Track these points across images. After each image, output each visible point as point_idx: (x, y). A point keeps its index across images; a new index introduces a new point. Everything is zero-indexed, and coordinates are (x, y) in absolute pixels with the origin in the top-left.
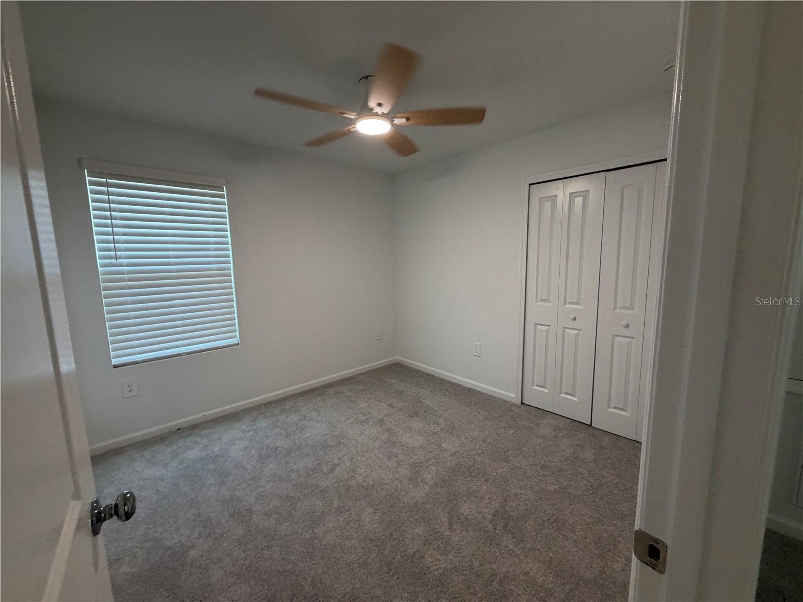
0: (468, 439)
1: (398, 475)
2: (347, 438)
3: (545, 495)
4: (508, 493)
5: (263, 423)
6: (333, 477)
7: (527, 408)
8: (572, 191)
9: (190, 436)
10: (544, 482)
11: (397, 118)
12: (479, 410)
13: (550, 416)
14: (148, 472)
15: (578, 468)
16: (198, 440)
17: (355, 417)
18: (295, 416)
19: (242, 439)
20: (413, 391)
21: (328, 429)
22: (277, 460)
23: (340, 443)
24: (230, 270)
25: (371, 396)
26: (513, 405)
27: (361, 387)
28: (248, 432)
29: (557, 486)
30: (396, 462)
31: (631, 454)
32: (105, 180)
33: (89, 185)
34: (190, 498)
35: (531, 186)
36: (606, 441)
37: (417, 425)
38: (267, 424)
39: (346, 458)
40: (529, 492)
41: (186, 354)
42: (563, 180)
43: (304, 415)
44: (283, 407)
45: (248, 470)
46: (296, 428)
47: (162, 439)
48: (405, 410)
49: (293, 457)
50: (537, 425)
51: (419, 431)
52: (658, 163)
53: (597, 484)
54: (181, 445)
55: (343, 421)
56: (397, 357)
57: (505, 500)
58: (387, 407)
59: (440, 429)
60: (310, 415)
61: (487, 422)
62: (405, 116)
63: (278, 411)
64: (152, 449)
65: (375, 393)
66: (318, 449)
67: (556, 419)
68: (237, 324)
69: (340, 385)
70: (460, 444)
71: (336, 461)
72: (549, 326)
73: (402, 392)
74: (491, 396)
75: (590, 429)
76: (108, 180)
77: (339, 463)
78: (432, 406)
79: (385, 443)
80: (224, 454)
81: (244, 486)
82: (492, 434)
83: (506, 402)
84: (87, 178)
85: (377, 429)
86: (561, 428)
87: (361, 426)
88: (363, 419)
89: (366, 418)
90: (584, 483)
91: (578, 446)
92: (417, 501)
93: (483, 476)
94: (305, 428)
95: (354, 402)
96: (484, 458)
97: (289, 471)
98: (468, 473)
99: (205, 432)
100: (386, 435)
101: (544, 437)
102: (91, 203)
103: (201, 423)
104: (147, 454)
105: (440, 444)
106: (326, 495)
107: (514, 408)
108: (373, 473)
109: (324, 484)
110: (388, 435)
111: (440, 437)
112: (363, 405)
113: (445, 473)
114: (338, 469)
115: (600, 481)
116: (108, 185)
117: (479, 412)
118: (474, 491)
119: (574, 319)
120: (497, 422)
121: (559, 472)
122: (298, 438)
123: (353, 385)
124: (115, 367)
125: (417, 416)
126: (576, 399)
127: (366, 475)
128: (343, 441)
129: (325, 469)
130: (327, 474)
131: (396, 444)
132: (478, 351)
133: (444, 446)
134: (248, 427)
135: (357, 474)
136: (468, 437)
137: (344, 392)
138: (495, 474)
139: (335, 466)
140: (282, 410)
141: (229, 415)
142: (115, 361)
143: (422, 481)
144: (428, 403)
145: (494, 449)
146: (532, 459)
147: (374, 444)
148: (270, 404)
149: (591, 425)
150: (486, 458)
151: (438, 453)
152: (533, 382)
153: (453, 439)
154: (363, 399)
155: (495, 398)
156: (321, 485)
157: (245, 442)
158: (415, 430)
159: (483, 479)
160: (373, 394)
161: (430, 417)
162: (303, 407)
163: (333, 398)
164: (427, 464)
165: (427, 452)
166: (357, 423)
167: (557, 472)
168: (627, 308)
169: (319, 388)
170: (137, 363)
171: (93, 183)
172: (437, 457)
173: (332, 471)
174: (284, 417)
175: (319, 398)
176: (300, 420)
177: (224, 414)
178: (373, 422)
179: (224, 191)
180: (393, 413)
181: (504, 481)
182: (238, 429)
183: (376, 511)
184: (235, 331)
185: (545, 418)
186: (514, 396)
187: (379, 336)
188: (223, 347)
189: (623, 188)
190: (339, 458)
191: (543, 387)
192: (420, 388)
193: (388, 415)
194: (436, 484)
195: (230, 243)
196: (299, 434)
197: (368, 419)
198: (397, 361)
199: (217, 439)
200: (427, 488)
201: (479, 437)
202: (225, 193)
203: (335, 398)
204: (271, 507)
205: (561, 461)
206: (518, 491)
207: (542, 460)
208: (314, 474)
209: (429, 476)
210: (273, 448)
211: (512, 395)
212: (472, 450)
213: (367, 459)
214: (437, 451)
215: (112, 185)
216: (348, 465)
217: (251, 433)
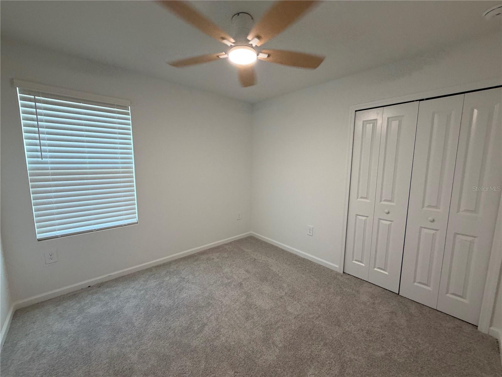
0: (306, 303)
1: (254, 337)
2: (215, 299)
3: (375, 362)
4: (344, 358)
5: (152, 283)
6: (202, 336)
7: (348, 276)
8: (390, 116)
9: (96, 293)
10: (372, 348)
11: (261, 52)
12: (312, 277)
13: (366, 284)
14: (57, 326)
15: (396, 335)
16: (102, 297)
17: (221, 280)
18: (177, 278)
19: (135, 297)
20: (263, 259)
21: (200, 290)
22: (159, 318)
23: (209, 304)
24: (133, 168)
25: (233, 263)
26: (337, 274)
27: (226, 255)
28: (141, 290)
29: (383, 353)
30: (252, 324)
31: (436, 322)
32: (33, 97)
33: (20, 100)
34: (85, 354)
35: (356, 112)
36: (413, 309)
37: (267, 288)
38: (155, 284)
39: (213, 318)
40: (360, 358)
41: (97, 231)
42: (383, 107)
43: (183, 277)
44: (168, 270)
45: (135, 327)
46: (176, 288)
47: (74, 295)
48: (257, 275)
49: (171, 316)
50: (358, 292)
51: (269, 294)
52: (465, 94)
53: (415, 352)
54: (87, 301)
55: (212, 283)
56: (251, 232)
57: (343, 367)
58: (245, 272)
59: (284, 293)
60: (187, 277)
61: (319, 288)
62: (268, 52)
63: (164, 273)
64: (65, 305)
65: (236, 260)
66: (192, 308)
67: (371, 287)
68: (136, 208)
69: (211, 252)
70: (301, 308)
71: (205, 321)
72: (367, 217)
73: (255, 260)
74: (320, 266)
75: (399, 297)
76: (36, 97)
77: (207, 323)
78: (277, 273)
79: (244, 305)
80: (119, 311)
81: (131, 343)
82: (325, 299)
83: (332, 271)
84: (19, 95)
85: (237, 292)
86: (376, 295)
87: (225, 288)
88: (227, 282)
89: (229, 281)
90: (404, 350)
91: (392, 312)
92: (270, 365)
93: (322, 340)
94: (183, 289)
95: (221, 267)
96: (321, 322)
97: (167, 330)
98: (309, 337)
99: (108, 290)
100: (244, 298)
101: (364, 303)
102: (21, 114)
103: (107, 282)
104: (60, 309)
105: (285, 307)
106: (195, 355)
107: (338, 277)
108: (234, 334)
109: (195, 343)
110: (246, 297)
111: (285, 301)
112: (227, 270)
113: (291, 336)
114: (206, 328)
115: (417, 348)
116: (35, 101)
117: (312, 279)
118: (316, 355)
119: (388, 213)
120: (327, 288)
121: (382, 338)
122: (177, 298)
123: (220, 253)
124: (39, 240)
125: (267, 281)
126: (386, 273)
127: (228, 336)
128: (211, 302)
129: (196, 329)
130: (197, 334)
131: (251, 305)
132: (311, 231)
133: (289, 309)
134: (140, 286)
135: (221, 334)
136: (307, 301)
137: (213, 259)
138: (331, 338)
139: (204, 325)
140: (167, 272)
141: (128, 275)
142: (39, 236)
143: (273, 343)
144: (275, 270)
145: (327, 313)
146: (359, 324)
147: (235, 305)
148: (158, 267)
149: (399, 294)
150: (322, 322)
151: (284, 316)
152: (353, 257)
153: (295, 303)
154: (227, 265)
155: (324, 267)
156: (192, 344)
157: (137, 300)
158: (266, 294)
159: (322, 344)
160: (234, 261)
161: (277, 282)
162: (183, 270)
163: (205, 263)
164: (276, 327)
165: (276, 314)
166: (222, 286)
167: (381, 338)
168: (433, 207)
169: (196, 255)
170: (57, 237)
171: (23, 99)
172: (284, 320)
173: (201, 331)
174: (168, 278)
175: (195, 263)
176: (180, 282)
177: (124, 275)
178: (234, 285)
179: (129, 110)
180: (249, 278)
181: (339, 346)
182: (133, 288)
183: (236, 374)
184: (135, 213)
185: (362, 286)
186: (337, 266)
187: (239, 217)
188: (125, 225)
189: (433, 114)
190: (207, 318)
191: (361, 262)
192: (268, 257)
193: (245, 279)
194: (285, 347)
195: (133, 148)
196: (178, 294)
197: (230, 282)
198: (251, 235)
199: (116, 297)
200: (277, 350)
201: (314, 301)
202: (130, 111)
203: (206, 263)
204: (150, 366)
205: (381, 326)
206: (352, 357)
207: (366, 326)
208: (187, 333)
209: (278, 338)
210: (158, 306)
211: (336, 266)
212: (310, 314)
213: (229, 320)
214: (284, 314)
215: (40, 101)
216: (214, 325)
217: (142, 292)
